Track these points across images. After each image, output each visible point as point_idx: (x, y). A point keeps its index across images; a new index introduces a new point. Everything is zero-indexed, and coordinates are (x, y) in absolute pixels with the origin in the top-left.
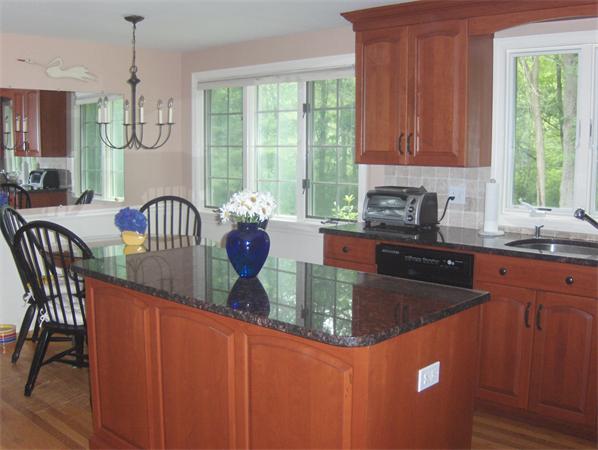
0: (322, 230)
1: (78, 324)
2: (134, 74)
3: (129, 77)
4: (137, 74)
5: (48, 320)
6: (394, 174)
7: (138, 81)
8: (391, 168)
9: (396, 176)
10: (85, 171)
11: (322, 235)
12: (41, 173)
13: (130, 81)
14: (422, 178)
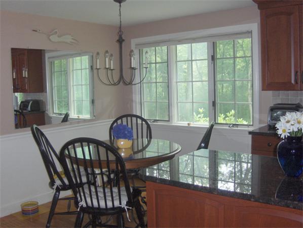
0: (250, 133)
1: (108, 207)
2: (120, 37)
3: (117, 38)
4: (123, 36)
5: (85, 205)
6: (279, 96)
7: (123, 40)
8: (277, 92)
9: (280, 97)
10: (55, 101)
11: (250, 136)
12: (29, 103)
13: (118, 41)
14: (299, 97)
